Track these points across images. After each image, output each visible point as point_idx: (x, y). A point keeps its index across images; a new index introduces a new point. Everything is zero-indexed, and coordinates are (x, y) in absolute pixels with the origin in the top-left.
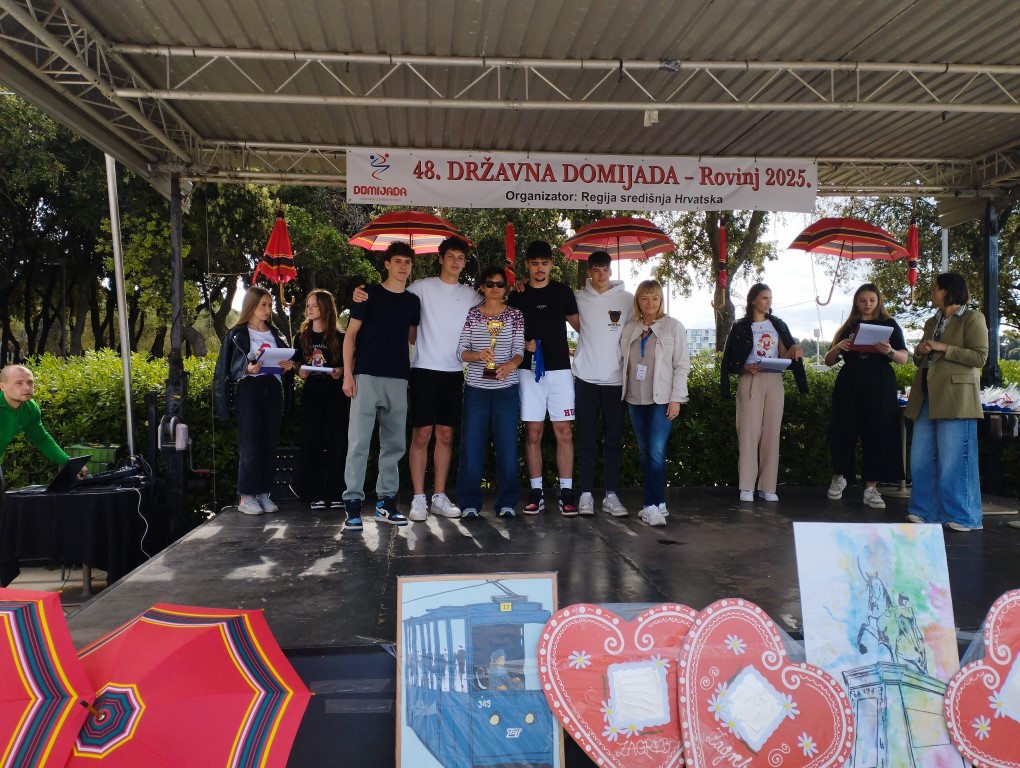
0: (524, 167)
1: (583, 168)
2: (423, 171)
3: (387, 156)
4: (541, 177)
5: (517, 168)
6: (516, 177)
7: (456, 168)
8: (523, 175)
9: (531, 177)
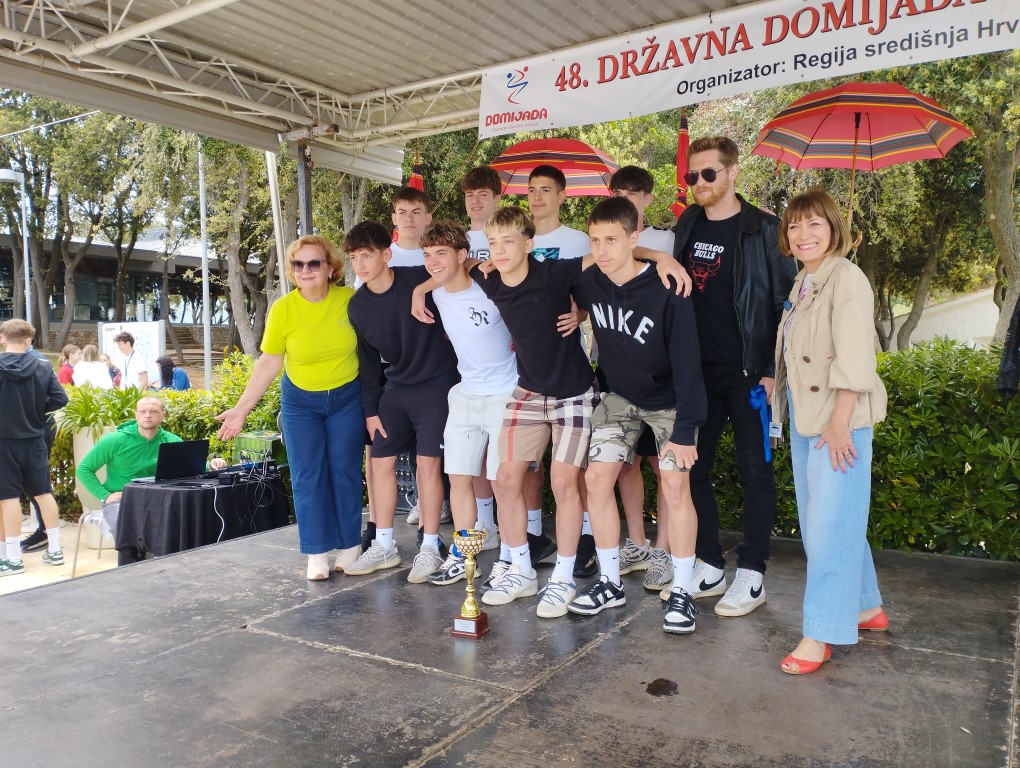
0: (705, 38)
1: (797, 18)
2: (568, 80)
3: (526, 69)
4: (729, 48)
5: (693, 44)
6: (692, 57)
7: (609, 64)
8: (702, 52)
9: (714, 51)
